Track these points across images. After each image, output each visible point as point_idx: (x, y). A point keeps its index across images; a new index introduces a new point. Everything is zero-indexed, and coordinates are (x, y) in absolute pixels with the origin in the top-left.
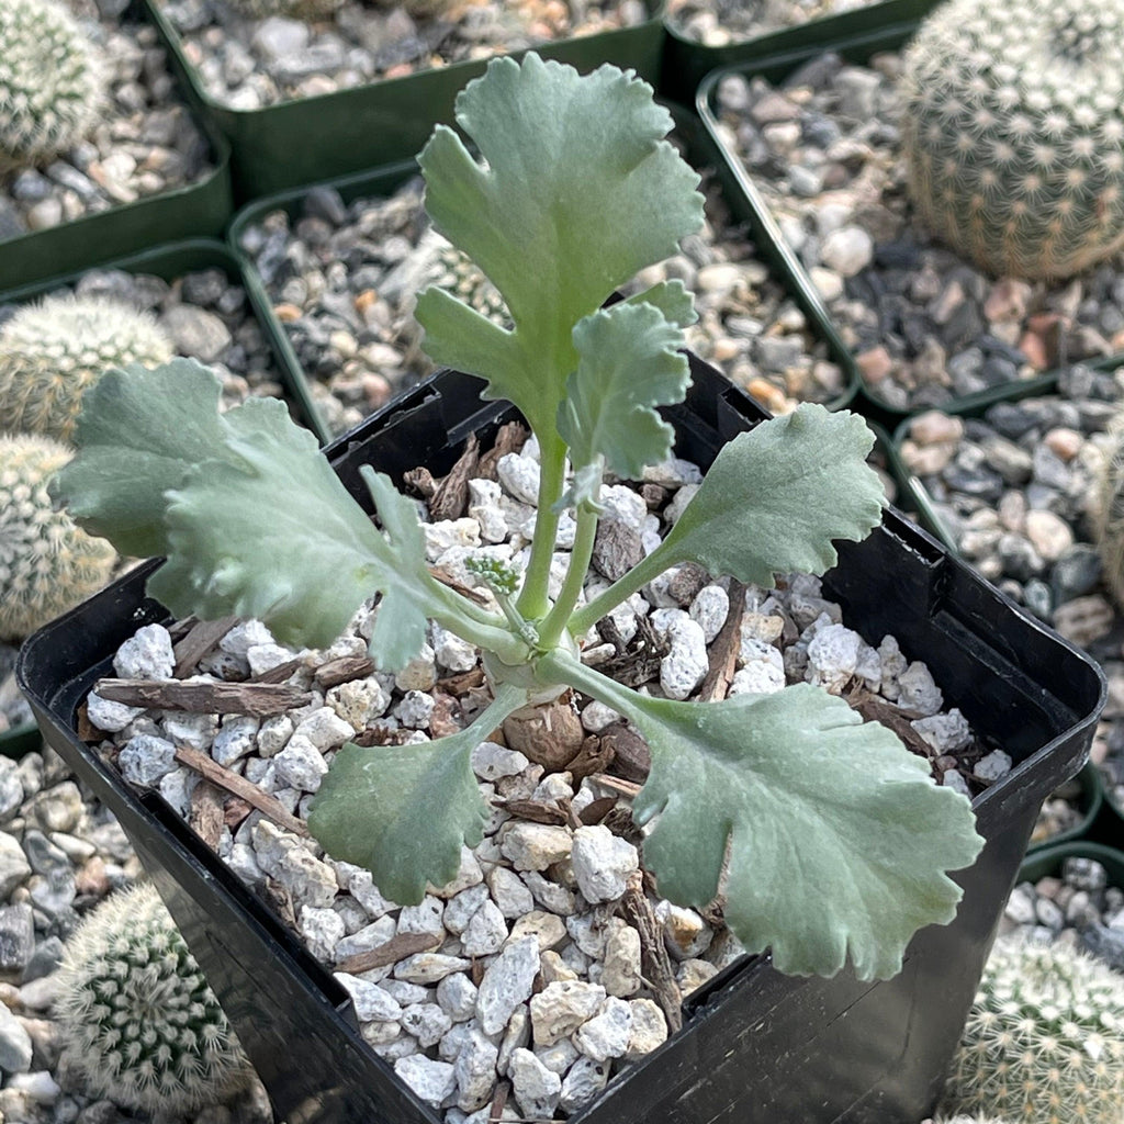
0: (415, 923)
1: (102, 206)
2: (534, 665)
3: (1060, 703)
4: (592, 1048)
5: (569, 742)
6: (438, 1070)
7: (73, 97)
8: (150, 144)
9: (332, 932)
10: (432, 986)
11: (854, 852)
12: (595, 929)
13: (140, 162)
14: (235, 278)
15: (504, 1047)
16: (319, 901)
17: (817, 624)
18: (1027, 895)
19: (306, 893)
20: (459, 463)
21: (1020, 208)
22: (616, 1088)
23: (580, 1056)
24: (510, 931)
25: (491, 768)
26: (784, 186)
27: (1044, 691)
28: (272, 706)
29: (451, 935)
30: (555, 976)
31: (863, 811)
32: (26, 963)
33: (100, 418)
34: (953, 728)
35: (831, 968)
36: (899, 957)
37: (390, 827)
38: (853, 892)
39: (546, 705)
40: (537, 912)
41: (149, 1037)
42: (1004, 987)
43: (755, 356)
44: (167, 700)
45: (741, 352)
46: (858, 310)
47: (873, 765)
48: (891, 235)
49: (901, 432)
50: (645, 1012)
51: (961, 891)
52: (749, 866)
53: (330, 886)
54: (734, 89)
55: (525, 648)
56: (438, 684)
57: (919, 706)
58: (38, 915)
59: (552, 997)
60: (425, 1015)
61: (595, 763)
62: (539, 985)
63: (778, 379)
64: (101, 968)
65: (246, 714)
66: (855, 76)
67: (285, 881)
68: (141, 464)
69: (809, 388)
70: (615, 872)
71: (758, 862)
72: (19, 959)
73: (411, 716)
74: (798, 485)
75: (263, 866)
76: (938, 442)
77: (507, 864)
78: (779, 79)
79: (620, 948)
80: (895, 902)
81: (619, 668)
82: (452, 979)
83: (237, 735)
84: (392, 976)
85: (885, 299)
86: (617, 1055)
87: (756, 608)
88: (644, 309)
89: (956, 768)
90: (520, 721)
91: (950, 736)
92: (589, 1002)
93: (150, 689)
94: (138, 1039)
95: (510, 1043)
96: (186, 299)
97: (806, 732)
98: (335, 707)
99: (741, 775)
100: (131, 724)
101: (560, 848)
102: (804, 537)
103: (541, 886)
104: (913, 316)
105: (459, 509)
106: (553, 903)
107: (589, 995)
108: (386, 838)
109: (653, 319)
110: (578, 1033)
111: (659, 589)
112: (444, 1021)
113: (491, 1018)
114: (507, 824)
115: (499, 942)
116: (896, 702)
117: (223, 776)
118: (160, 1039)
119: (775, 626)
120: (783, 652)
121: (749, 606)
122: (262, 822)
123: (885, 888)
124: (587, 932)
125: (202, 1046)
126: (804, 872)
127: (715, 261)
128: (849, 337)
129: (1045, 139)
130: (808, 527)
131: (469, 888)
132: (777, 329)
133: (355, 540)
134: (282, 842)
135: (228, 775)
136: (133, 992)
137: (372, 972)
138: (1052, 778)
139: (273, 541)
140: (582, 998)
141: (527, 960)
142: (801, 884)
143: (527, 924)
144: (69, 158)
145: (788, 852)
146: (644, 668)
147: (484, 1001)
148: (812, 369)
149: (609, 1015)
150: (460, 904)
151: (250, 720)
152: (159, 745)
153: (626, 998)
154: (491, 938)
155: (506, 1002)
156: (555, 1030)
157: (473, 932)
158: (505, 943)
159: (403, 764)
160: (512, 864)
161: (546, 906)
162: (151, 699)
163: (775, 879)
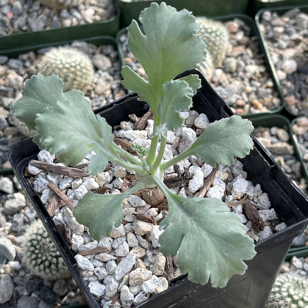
0: (103, 244)
1: (83, 23)
2: (148, 177)
3: (301, 213)
4: (145, 289)
5: (159, 200)
6: (101, 287)
8: (100, 7)
9: (80, 243)
10: (105, 263)
11: (217, 249)
12: (153, 255)
13: (96, 13)
14: (116, 49)
15: (121, 284)
16: (78, 233)
17: (238, 177)
18: (302, 261)
19: (75, 230)
20: (146, 114)
22: (144, 303)
23: (142, 291)
24: (130, 251)
25: (135, 203)
26: (276, 45)
27: (298, 208)
28: (77, 175)
29: (113, 249)
30: (139, 266)
31: (222, 238)
32: (19, 230)
33: (29, 89)
34: (271, 214)
35: (204, 282)
36: (226, 282)
37: (95, 217)
38: (214, 261)
39: (151, 189)
40: (139, 247)
41: (44, 258)
42: (285, 287)
43: (257, 93)
45: (252, 91)
46: (289, 84)
47: (228, 225)
48: (303, 64)
49: (294, 121)
50: (162, 281)
51: (247, 266)
52: (185, 249)
53: (82, 229)
54: (267, 15)
55: (146, 172)
56: (126, 177)
57: (263, 206)
58: (25, 218)
59: (136, 272)
60: (101, 271)
61: (165, 207)
62: (134, 268)
63: (262, 100)
64: (34, 237)
65: (70, 176)
66: (303, 16)
67: (70, 225)
68: (37, 104)
69: (270, 104)
71: (188, 248)
72: (17, 229)
73: (116, 185)
75: (65, 220)
76: (304, 126)
77: (133, 232)
78: (281, 14)
79: (159, 262)
80: (227, 266)
81: (177, 181)
82: (110, 262)
83: (66, 182)
84: (94, 258)
85: (297, 82)
86: (152, 292)
87: (221, 170)
88: (183, 82)
89: (270, 226)
90: (145, 192)
91: (269, 216)
92: (147, 276)
93: (44, 165)
94: (41, 258)
95: (123, 283)
96: (102, 52)
97: (211, 212)
98: (95, 178)
99: (191, 221)
100: (39, 173)
101: (148, 230)
102: (226, 154)
103: (141, 240)
104: (305, 88)
105: (143, 127)
106: (144, 245)
107: (147, 274)
108: (94, 220)
109: (186, 86)
110: (142, 284)
111: (194, 160)
112: (106, 273)
113: (118, 275)
114: (136, 220)
115: (126, 254)
116: (257, 203)
117: (59, 193)
118: (47, 259)
119: (226, 176)
120: (226, 184)
121: (220, 169)
122: (67, 208)
123: (225, 261)
124: (151, 255)
125: (57, 264)
126: (201, 253)
127: (251, 64)
128: (285, 91)
130: (228, 151)
131: (121, 237)
132: (265, 86)
133: (90, 136)
134: (71, 215)
135: (61, 193)
136: (41, 245)
137: (89, 256)
138: (293, 235)
139: (63, 133)
140: (145, 274)
141: (131, 261)
142: (200, 256)
143: (135, 250)
144: (77, 8)
145: (198, 246)
146: (184, 182)
147: (117, 270)
148: (272, 99)
149: (152, 280)
150: (117, 241)
151: (71, 178)
152: (44, 181)
153: (158, 276)
154: (124, 252)
155: (123, 271)
156: (135, 282)
157: (119, 250)
158: (128, 254)
159: (103, 200)
160: (135, 232)
161: (142, 245)
162: (44, 168)
163: (192, 253)
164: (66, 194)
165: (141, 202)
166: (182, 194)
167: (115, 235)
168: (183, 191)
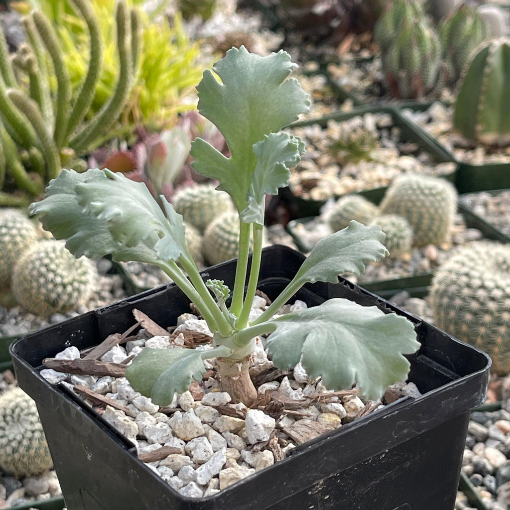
2: (234, 336)
5: (250, 396)
7: (81, 282)
12: (253, 452)
15: (206, 492)
19: (124, 434)
21: (482, 330)
25: (214, 400)
28: (119, 371)
30: (232, 466)
31: (366, 327)
37: (161, 374)
39: (239, 362)
40: (228, 448)
44: (74, 365)
51: (409, 363)
53: (135, 429)
55: (230, 328)
59: (230, 470)
60: (172, 480)
61: (261, 401)
62: (224, 467)
65: (107, 375)
70: (264, 426)
79: (264, 456)
82: (185, 467)
84: (158, 466)
92: (247, 474)
93: (67, 361)
95: (209, 489)
102: (351, 261)
103: (231, 438)
106: (236, 443)
107: (247, 471)
112: (181, 482)
113: (201, 476)
114: (218, 417)
115: (209, 456)
117: (93, 394)
124: (250, 454)
126: (338, 347)
129: (493, 299)
130: (353, 258)
131: (198, 437)
134: (116, 413)
138: (466, 400)
139: (118, 197)
140: (244, 472)
141: (220, 454)
142: (336, 351)
145: (331, 340)
150: (193, 442)
151: (109, 377)
154: (205, 453)
155: (209, 471)
157: (197, 450)
158: (211, 456)
159: (170, 353)
160: (219, 430)
161: (233, 446)
162: (67, 365)
163: (325, 348)
164: (105, 396)
165: (224, 395)
166: (286, 384)
167: (188, 433)
168: (286, 381)
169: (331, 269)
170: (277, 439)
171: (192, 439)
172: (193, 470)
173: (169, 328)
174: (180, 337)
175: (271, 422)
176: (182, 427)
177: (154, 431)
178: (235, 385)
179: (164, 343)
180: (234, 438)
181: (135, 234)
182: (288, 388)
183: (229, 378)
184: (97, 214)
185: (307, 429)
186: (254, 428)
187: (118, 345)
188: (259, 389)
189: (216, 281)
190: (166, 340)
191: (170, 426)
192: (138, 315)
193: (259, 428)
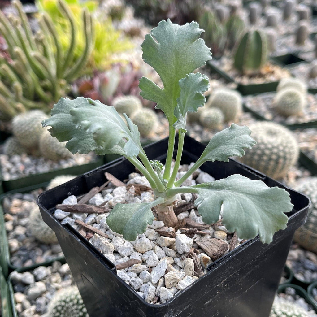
0: (134, 258)
2: (166, 192)
4: (181, 287)
5: (174, 222)
9: (112, 259)
10: (138, 273)
12: (182, 260)
15: (157, 288)
16: (109, 253)
19: (106, 251)
23: (178, 290)
24: (159, 261)
25: (155, 225)
28: (101, 211)
29: (143, 263)
30: (171, 270)
31: (260, 196)
36: (271, 237)
37: (128, 221)
38: (258, 216)
39: (169, 205)
40: (166, 257)
44: (74, 208)
51: (288, 218)
52: (229, 208)
53: (112, 249)
55: (164, 187)
58: (47, 299)
59: (171, 274)
60: (136, 280)
61: (181, 225)
62: (167, 272)
67: (100, 249)
70: (187, 244)
72: (41, 309)
74: (233, 139)
79: (189, 263)
80: (269, 220)
82: (143, 271)
83: (91, 217)
84: (127, 271)
92: (181, 275)
93: (70, 206)
95: (159, 286)
99: (225, 191)
101: (172, 240)
102: (236, 149)
103: (168, 250)
106: (171, 254)
107: (180, 274)
110: (177, 284)
112: (141, 281)
113: (154, 279)
114: (159, 237)
115: (156, 263)
117: (86, 225)
122: (96, 234)
123: (267, 217)
124: (180, 261)
126: (244, 210)
130: (237, 146)
131: (149, 251)
134: (100, 238)
136: (66, 309)
137: (122, 270)
138: (298, 223)
139: (98, 117)
140: (179, 274)
141: (164, 264)
142: (243, 213)
143: (164, 259)
145: (239, 205)
147: (152, 274)
149: (186, 279)
150: (146, 254)
151: (95, 214)
152: (72, 219)
154: (154, 262)
155: (158, 275)
156: (171, 283)
157: (150, 260)
158: (158, 263)
160: (160, 245)
161: (169, 255)
162: (70, 208)
163: (236, 212)
164: (92, 226)
165: (160, 223)
166: (193, 214)
167: (143, 249)
168: (193, 212)
169: (224, 153)
170: (193, 249)
171: (145, 252)
172: (148, 273)
173: (125, 181)
174: (132, 188)
175: (190, 241)
176: (139, 246)
177: (123, 249)
178: (166, 216)
179: (123, 191)
180: (170, 251)
181: (111, 141)
182: (194, 216)
183: (163, 213)
184: (86, 129)
185: (210, 243)
186: (182, 246)
187: (98, 193)
188: (178, 216)
189: (156, 161)
190: (124, 189)
191: (132, 244)
192: (108, 176)
193: (184, 246)
